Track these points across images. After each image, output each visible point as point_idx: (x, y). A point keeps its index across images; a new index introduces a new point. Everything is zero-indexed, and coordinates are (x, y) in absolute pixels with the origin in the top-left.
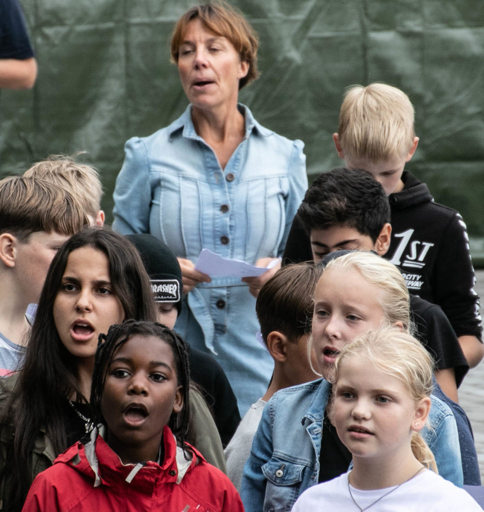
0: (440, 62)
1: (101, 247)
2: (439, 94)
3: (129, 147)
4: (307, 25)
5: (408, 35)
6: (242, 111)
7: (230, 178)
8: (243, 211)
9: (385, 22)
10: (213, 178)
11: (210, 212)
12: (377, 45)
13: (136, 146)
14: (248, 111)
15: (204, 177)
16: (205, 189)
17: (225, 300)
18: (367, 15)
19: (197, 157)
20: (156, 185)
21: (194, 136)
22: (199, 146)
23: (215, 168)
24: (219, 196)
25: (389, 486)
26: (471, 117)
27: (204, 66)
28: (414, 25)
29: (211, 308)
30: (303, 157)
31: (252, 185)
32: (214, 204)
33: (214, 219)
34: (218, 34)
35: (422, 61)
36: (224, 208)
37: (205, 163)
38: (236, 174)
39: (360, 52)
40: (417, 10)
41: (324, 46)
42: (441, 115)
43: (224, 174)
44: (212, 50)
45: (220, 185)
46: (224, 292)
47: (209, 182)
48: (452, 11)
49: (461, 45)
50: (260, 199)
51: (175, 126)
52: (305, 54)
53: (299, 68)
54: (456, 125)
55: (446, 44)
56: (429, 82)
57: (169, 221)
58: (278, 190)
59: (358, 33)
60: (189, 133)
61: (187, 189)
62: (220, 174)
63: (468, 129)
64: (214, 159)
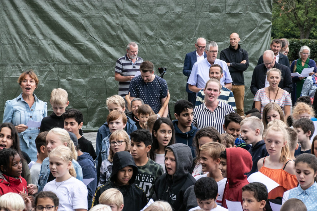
0: (76, 86)
1: (10, 127)
2: (76, 93)
3: (7, 103)
4: (45, 78)
5: (69, 80)
6: (33, 95)
7: (32, 110)
8: (35, 118)
9: (63, 77)
10: (28, 110)
11: (27, 118)
12: (62, 82)
13: (9, 103)
14: (35, 95)
15: (26, 110)
16: (26, 112)
17: (31, 137)
18: (59, 76)
19: (23, 105)
20: (14, 112)
21: (23, 100)
22: (25, 103)
23: (28, 108)
24: (30, 114)
25: (64, 181)
26: (83, 98)
27: (29, 85)
28: (70, 78)
29: (28, 139)
30: (47, 106)
31: (37, 112)
32: (29, 116)
33: (28, 119)
34: (33, 79)
35: (72, 86)
36: (31, 117)
37: (26, 107)
38: (33, 109)
39: (58, 84)
40: (71, 75)
41: (49, 82)
42: (76, 98)
43: (31, 109)
44: (31, 81)
45: (30, 112)
46: (31, 135)
47: (27, 111)
48: (79, 75)
49: (81, 82)
50: (39, 115)
51: (18, 98)
52: (45, 84)
53: (44, 87)
54: (80, 100)
55: (77, 82)
56: (74, 91)
57: (17, 120)
58: (42, 113)
59: (57, 80)
60: (22, 100)
61: (22, 112)
62: (30, 109)
63: (82, 101)
64: (28, 106)
